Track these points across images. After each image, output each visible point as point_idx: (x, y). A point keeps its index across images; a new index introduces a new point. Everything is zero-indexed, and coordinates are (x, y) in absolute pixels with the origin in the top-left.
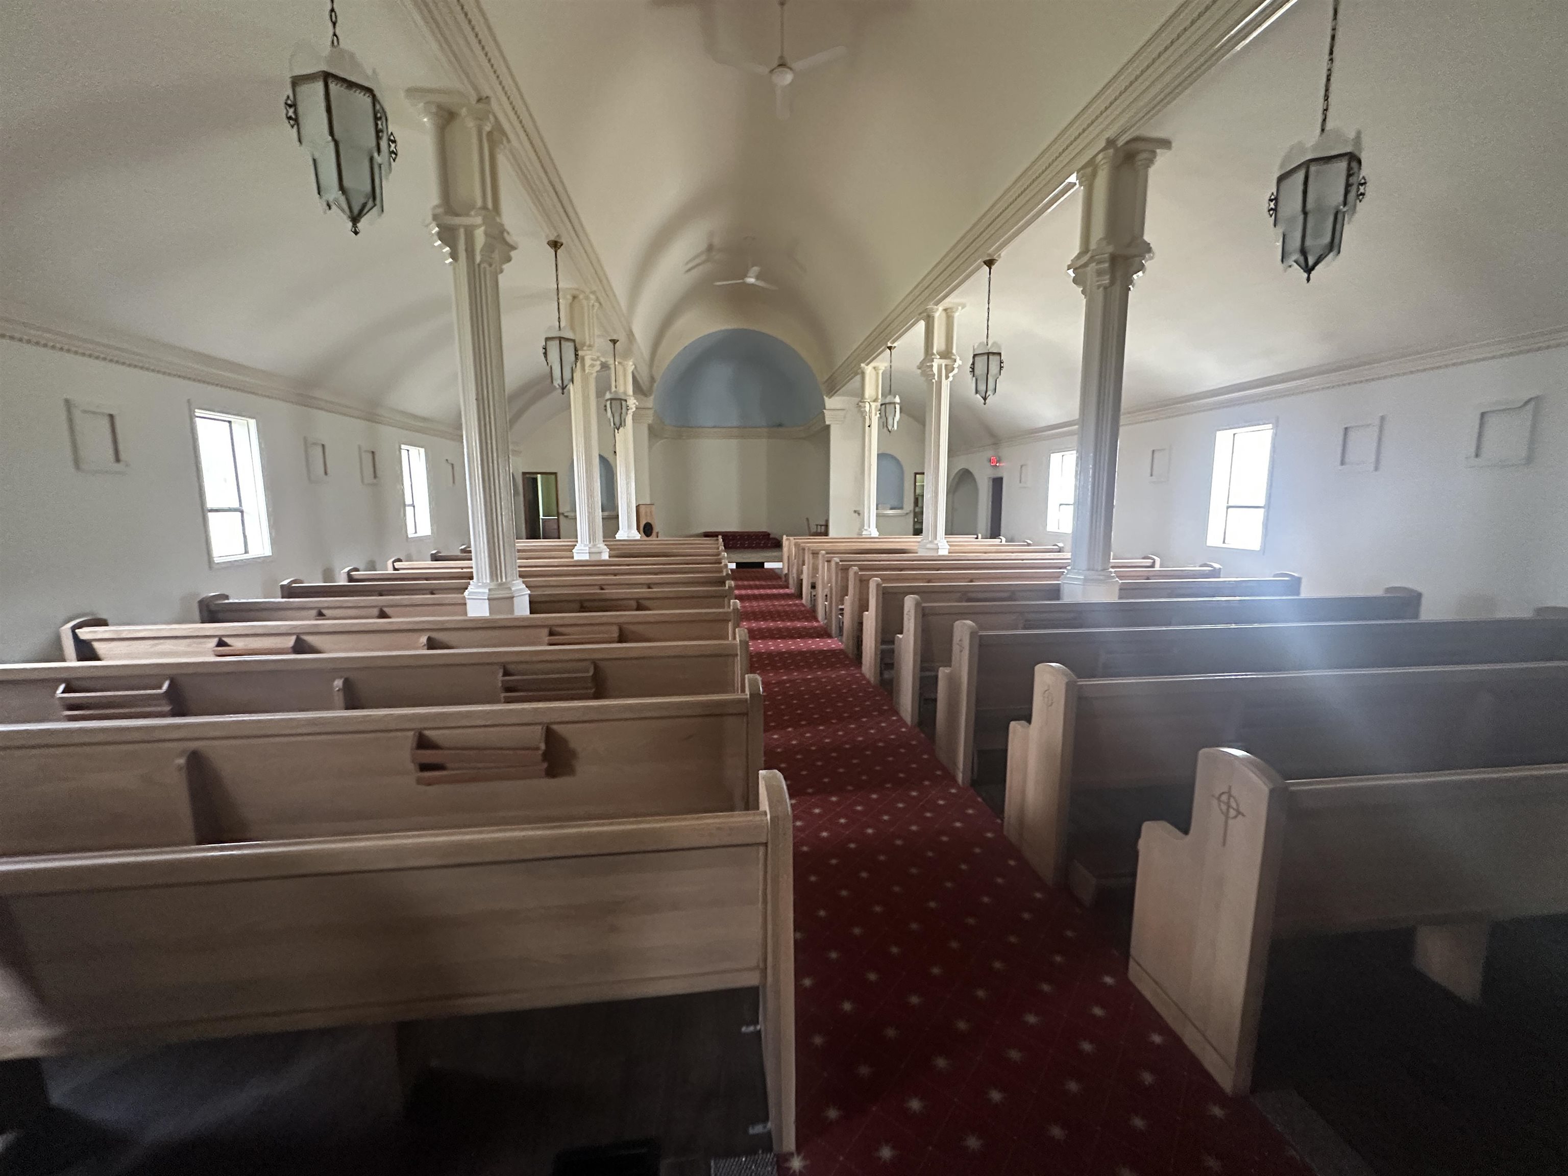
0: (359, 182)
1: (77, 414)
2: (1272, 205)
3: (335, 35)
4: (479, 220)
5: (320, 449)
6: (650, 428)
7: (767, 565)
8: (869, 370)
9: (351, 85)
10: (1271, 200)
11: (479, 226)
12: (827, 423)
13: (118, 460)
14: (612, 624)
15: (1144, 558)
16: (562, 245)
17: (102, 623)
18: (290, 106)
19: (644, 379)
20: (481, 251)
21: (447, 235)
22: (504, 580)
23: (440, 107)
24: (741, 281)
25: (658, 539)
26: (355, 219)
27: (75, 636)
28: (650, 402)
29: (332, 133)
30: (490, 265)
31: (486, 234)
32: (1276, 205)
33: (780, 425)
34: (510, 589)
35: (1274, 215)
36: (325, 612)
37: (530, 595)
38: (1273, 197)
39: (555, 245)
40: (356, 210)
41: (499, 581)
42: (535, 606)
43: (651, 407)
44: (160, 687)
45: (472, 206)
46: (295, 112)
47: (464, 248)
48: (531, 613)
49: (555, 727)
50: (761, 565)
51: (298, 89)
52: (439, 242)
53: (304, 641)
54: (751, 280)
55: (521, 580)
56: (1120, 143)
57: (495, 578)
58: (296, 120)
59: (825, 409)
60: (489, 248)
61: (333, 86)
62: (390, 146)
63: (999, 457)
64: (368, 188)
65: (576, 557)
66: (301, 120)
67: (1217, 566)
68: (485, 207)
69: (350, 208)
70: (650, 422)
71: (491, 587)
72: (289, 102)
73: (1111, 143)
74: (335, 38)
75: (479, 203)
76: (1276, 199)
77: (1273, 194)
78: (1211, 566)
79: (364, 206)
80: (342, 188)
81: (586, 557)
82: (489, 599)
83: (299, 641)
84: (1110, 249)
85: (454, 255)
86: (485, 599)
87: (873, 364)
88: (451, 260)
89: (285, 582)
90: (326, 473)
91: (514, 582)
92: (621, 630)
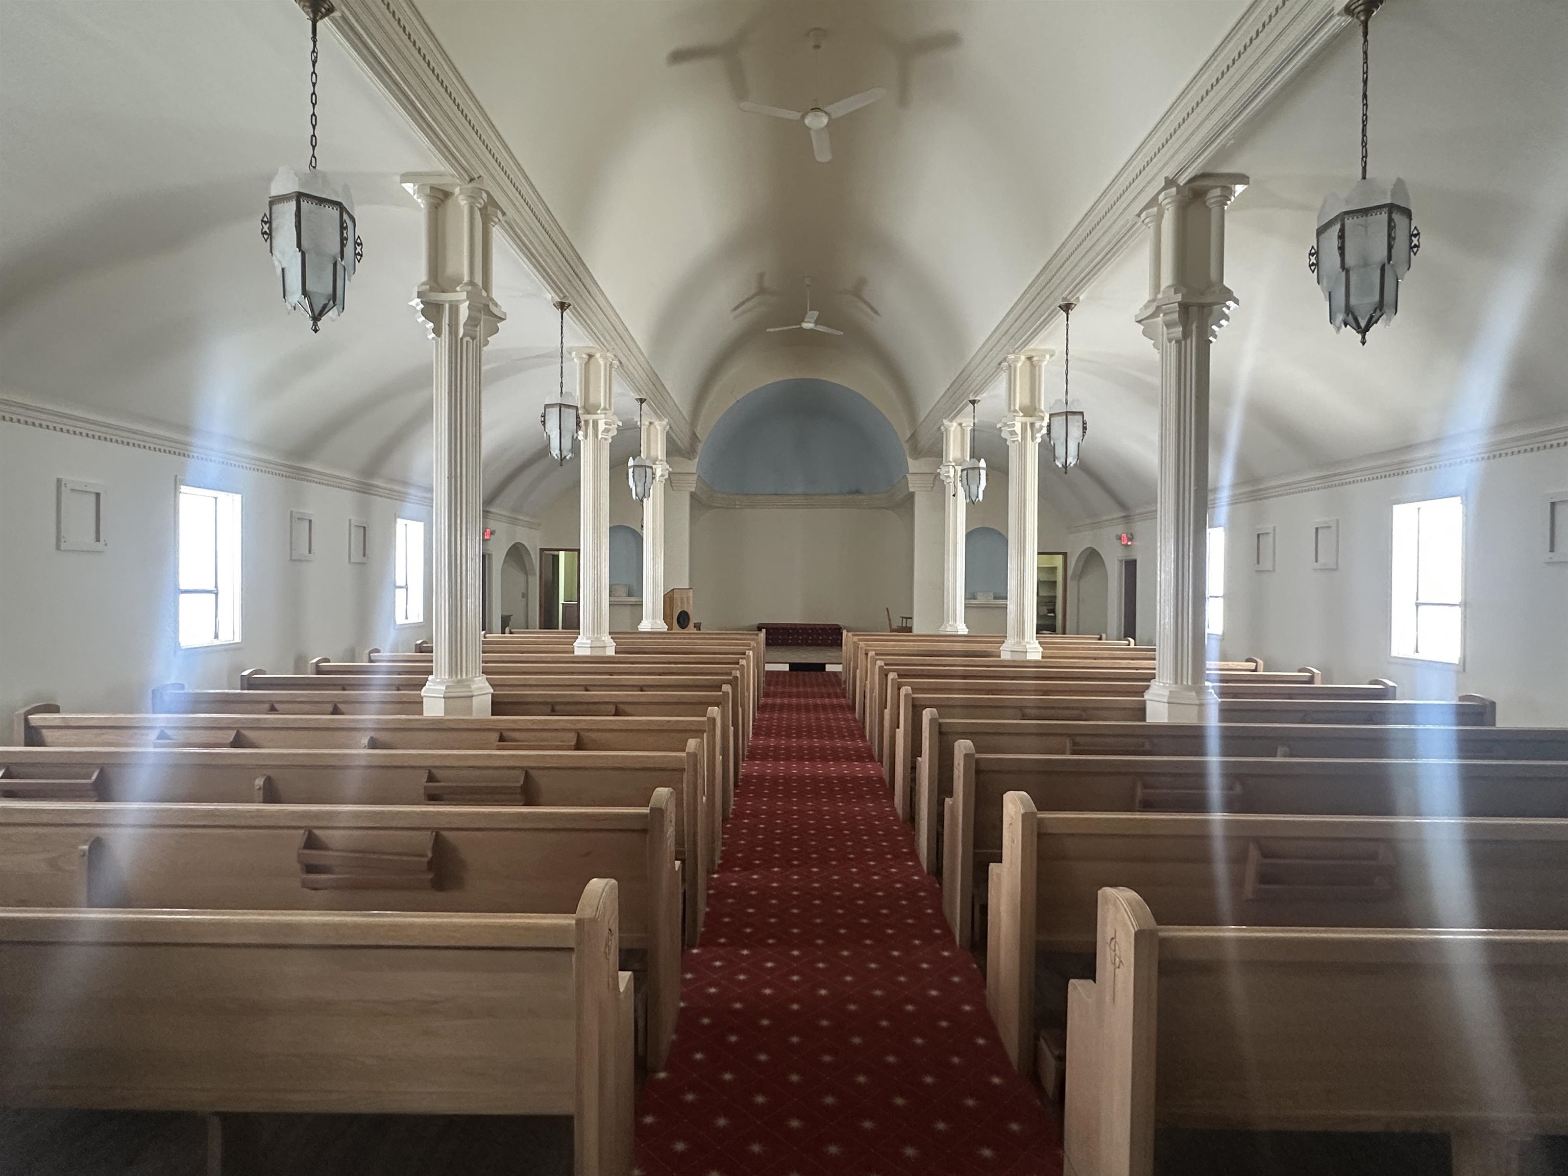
0: (321, 286)
1: (65, 492)
2: (1313, 260)
3: (313, 156)
4: (464, 295)
5: (307, 524)
6: (693, 495)
7: (829, 668)
8: (953, 426)
9: (321, 201)
10: (1312, 255)
11: (464, 301)
12: (911, 490)
13: (98, 540)
14: (569, 730)
15: (1300, 671)
16: (569, 305)
17: (55, 709)
18: (266, 223)
19: (683, 441)
20: (465, 325)
21: (432, 310)
22: (464, 677)
23: (432, 188)
24: (798, 326)
25: (701, 632)
26: (316, 318)
27: (26, 721)
28: (692, 466)
29: (299, 245)
30: (473, 338)
31: (470, 308)
32: (1317, 259)
33: (858, 492)
34: (469, 686)
35: (1316, 270)
36: (277, 706)
37: (492, 694)
38: (1313, 251)
39: (562, 306)
40: (317, 313)
41: (459, 677)
42: (498, 706)
43: (694, 471)
44: (90, 778)
45: (459, 282)
46: (270, 228)
47: (447, 322)
48: (492, 715)
49: (445, 833)
50: (822, 667)
51: (275, 207)
52: (423, 318)
53: (244, 736)
54: (808, 325)
55: (485, 676)
56: (1182, 181)
57: (454, 675)
58: (270, 235)
59: (908, 472)
60: (473, 321)
61: (304, 205)
62: (356, 249)
63: (1131, 534)
64: (330, 290)
65: (578, 652)
66: (273, 234)
67: (1391, 683)
68: (471, 283)
69: (312, 311)
70: (693, 490)
71: (449, 684)
72: (265, 219)
73: (1170, 183)
74: (313, 159)
75: (466, 279)
76: (1317, 253)
77: (1313, 247)
78: (1384, 684)
79: (325, 306)
80: (305, 293)
81: (587, 652)
82: (444, 698)
83: (238, 735)
84: (1179, 297)
85: (437, 331)
86: (441, 698)
87: (959, 420)
88: (433, 335)
89: (246, 673)
90: (310, 552)
91: (476, 679)
92: (579, 737)
